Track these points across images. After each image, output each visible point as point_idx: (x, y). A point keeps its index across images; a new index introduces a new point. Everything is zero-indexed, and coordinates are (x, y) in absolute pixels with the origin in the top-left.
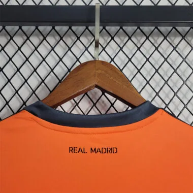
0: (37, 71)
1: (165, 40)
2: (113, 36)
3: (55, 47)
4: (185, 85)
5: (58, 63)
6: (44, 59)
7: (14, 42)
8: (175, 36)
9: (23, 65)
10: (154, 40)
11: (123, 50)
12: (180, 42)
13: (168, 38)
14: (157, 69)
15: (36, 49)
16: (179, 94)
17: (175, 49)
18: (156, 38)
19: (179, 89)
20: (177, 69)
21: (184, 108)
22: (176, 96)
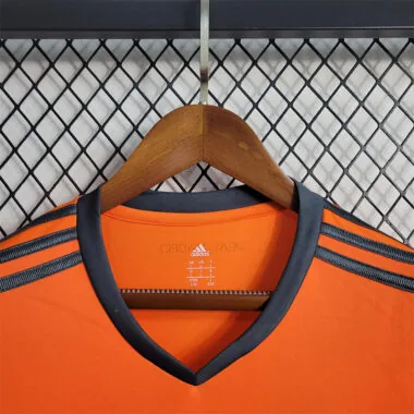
0: (71, 129)
1: (324, 66)
2: (221, 59)
3: (106, 81)
4: (363, 153)
5: (112, 115)
6: (85, 107)
7: (24, 72)
8: (345, 59)
9: (42, 118)
10: (303, 65)
11: (242, 86)
12: (353, 69)
13: (329, 63)
14: (309, 122)
15: (68, 86)
16: (351, 171)
17: (343, 82)
18: (306, 63)
19: (352, 161)
20: (347, 122)
21: (362, 197)
22: (345, 176)
